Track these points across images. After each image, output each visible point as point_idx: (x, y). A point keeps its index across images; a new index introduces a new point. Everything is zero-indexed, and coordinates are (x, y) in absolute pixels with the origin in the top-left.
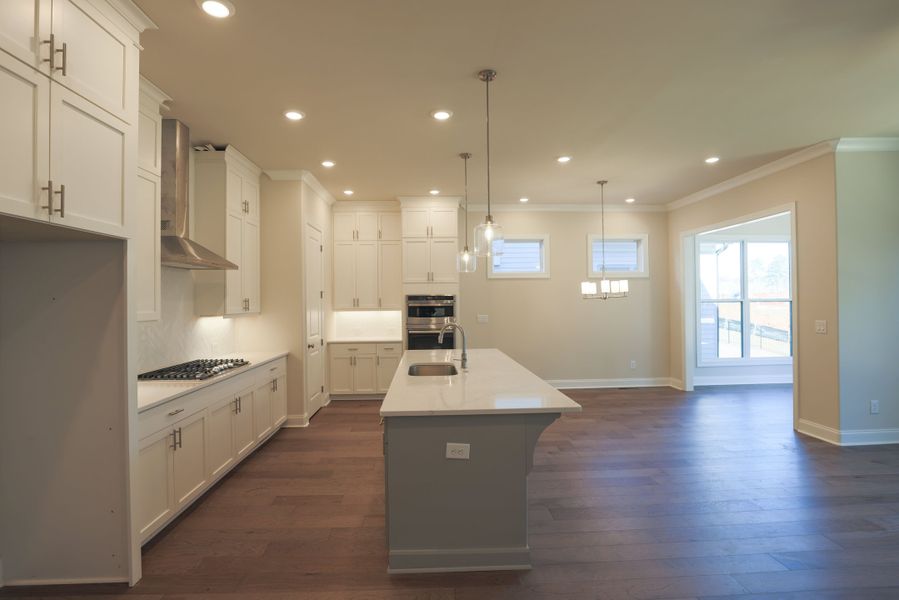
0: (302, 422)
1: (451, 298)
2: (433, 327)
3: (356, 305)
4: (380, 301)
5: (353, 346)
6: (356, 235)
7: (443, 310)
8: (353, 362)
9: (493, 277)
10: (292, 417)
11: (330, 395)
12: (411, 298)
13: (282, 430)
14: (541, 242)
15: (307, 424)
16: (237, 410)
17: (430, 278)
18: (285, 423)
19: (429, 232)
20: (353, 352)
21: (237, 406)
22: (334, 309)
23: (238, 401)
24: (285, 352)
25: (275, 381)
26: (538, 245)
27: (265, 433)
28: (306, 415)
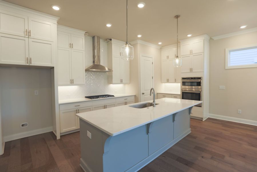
1: (200, 78)
2: (194, 90)
3: (168, 81)
4: (175, 79)
6: (168, 57)
7: (196, 83)
9: (228, 68)
12: (183, 79)
17: (191, 70)
19: (191, 52)
20: (164, 97)
22: (162, 83)
24: (134, 94)
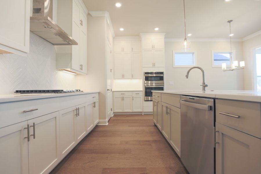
0: (105, 123)
1: (162, 73)
3: (123, 77)
4: (132, 76)
5: (123, 92)
6: (123, 50)
7: (159, 78)
8: (123, 99)
9: (175, 67)
10: (101, 120)
11: (114, 112)
12: (146, 73)
13: (97, 126)
14: (193, 53)
15: (107, 124)
16: (77, 115)
17: (154, 65)
18: (98, 123)
19: (153, 47)
20: (123, 95)
21: (77, 112)
22: (115, 79)
23: (78, 109)
24: (98, 91)
25: (94, 103)
26: (192, 55)
27: (90, 128)
28: (107, 120)
